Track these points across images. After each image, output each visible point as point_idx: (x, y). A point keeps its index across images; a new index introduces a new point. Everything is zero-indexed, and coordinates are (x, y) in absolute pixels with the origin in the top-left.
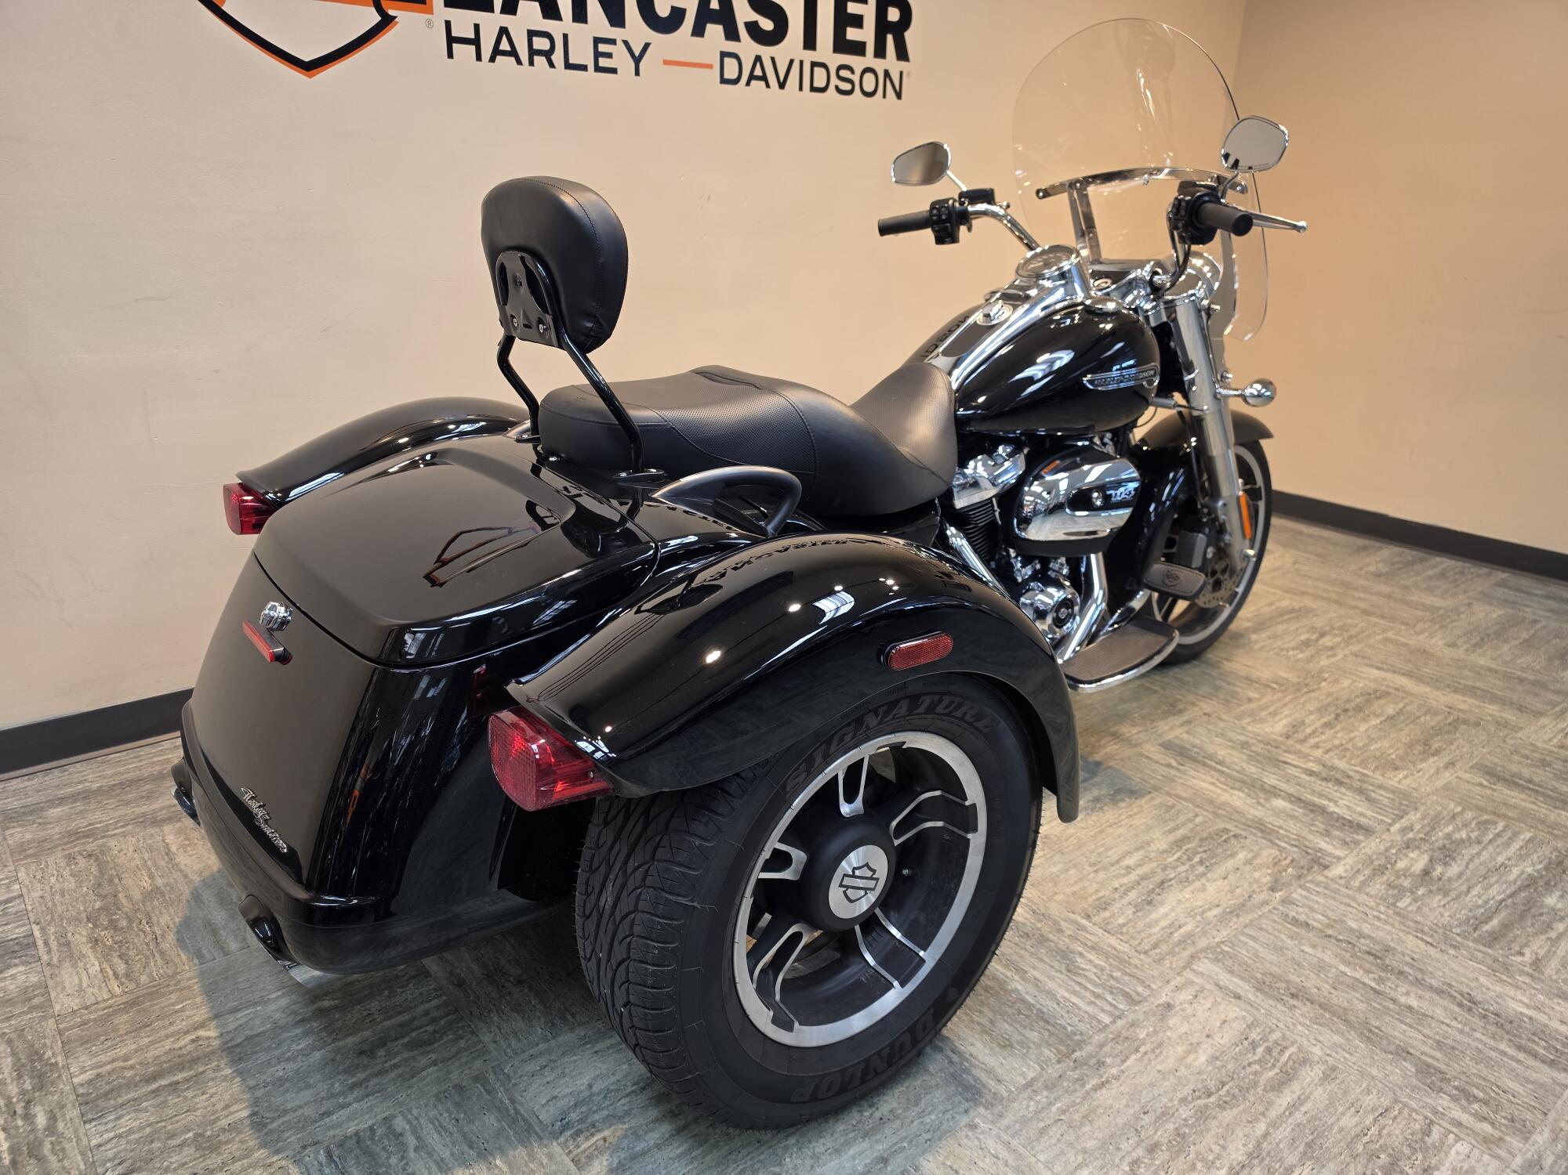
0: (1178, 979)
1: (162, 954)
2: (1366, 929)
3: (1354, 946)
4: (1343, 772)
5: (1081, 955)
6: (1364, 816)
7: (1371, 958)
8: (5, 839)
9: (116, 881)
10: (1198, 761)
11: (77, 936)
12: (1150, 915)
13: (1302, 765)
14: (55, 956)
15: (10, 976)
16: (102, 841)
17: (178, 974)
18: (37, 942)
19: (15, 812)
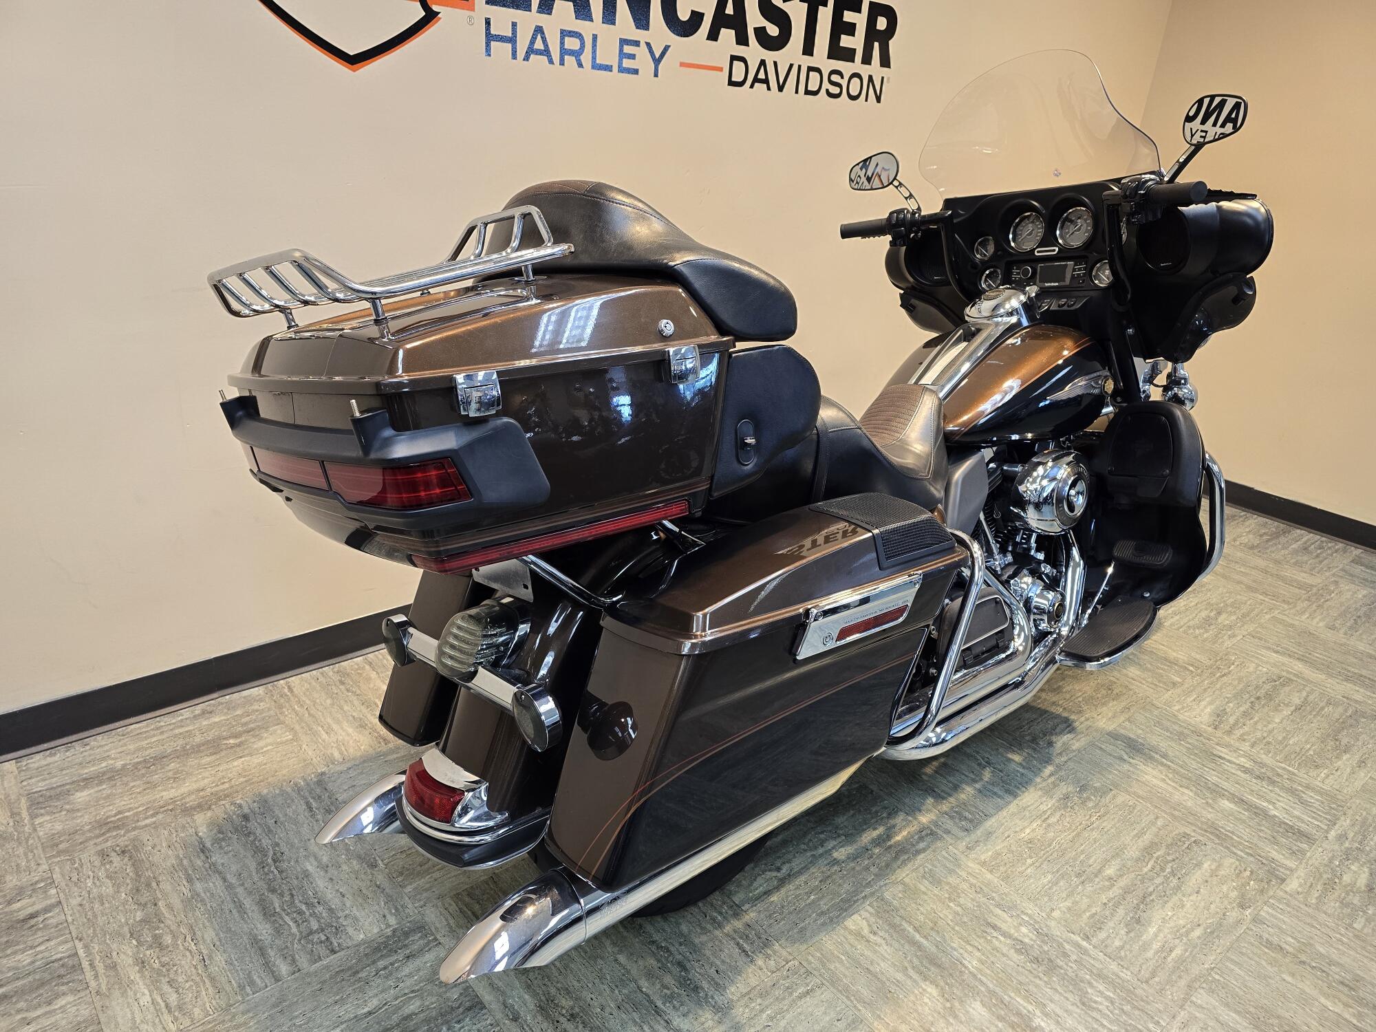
0: (1182, 1013)
1: (212, 979)
2: (1334, 956)
3: (1328, 974)
4: (1272, 769)
5: (1089, 983)
6: (1303, 821)
7: (1346, 990)
8: (35, 830)
9: (154, 884)
10: (1145, 754)
11: (123, 957)
12: (1141, 936)
13: (1235, 760)
14: (103, 982)
15: (60, 1008)
16: (133, 833)
17: (231, 1006)
18: (83, 963)
19: (41, 796)
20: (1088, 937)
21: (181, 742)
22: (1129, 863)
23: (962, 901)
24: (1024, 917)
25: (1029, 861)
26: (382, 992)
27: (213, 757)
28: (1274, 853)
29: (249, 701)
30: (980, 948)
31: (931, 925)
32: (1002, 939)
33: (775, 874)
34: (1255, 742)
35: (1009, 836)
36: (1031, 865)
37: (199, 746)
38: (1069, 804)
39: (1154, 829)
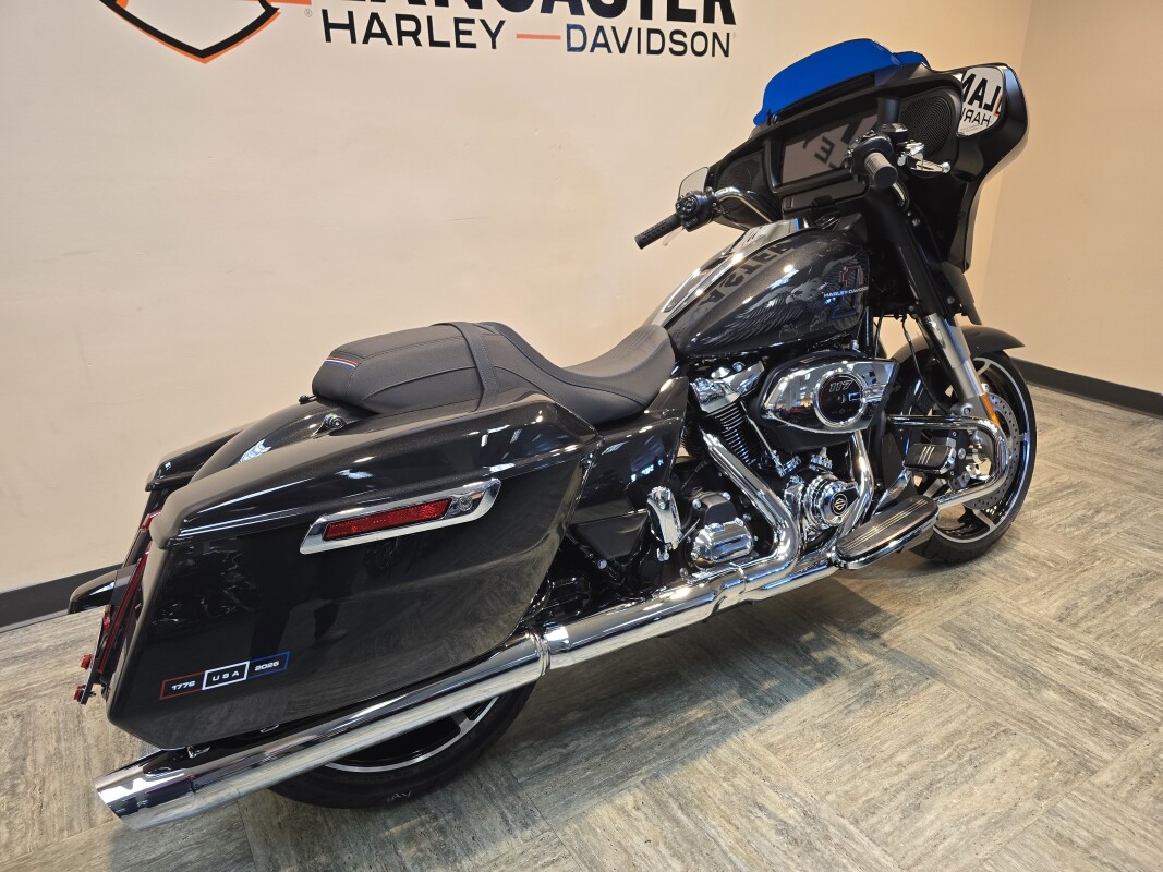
10: (974, 645)
13: (1073, 652)
20: (857, 821)
22: (925, 750)
23: (736, 781)
24: (795, 799)
25: (819, 745)
26: (171, 841)
28: (1091, 744)
30: (740, 826)
31: (698, 803)
32: (765, 818)
33: (560, 750)
36: (818, 750)
38: (878, 691)
39: (963, 718)
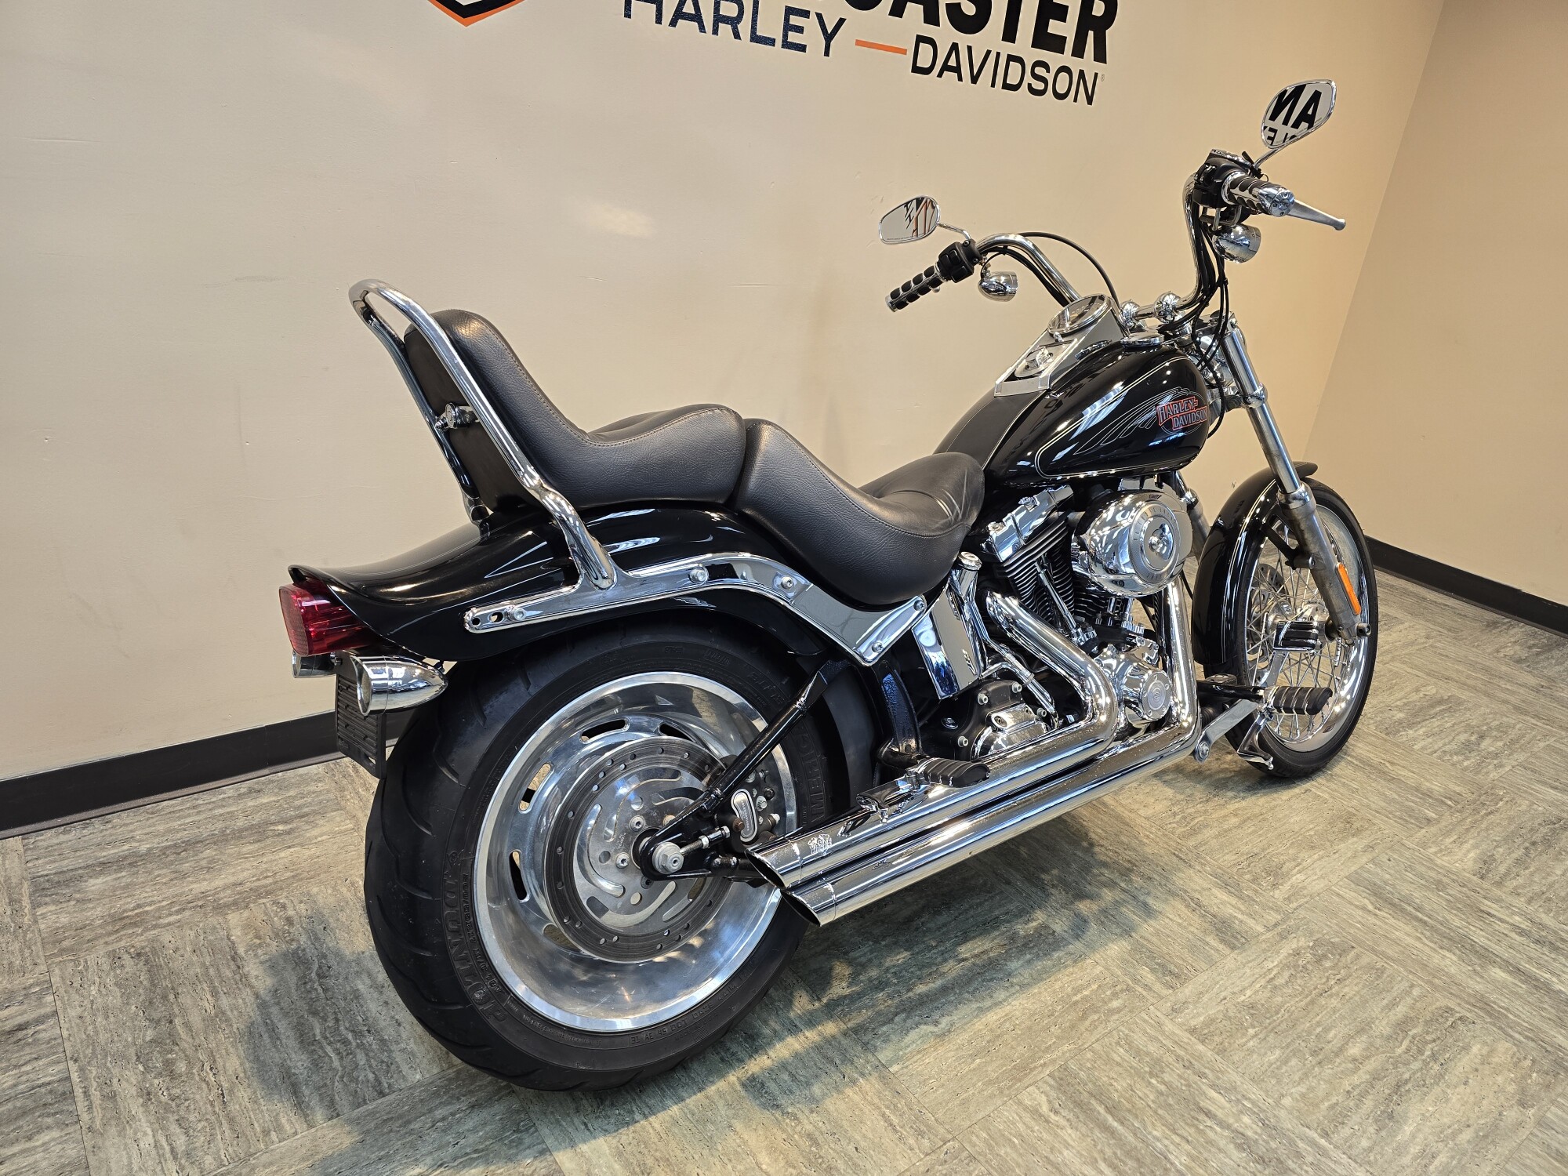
1: (231, 1120)
4: (1556, 933)
8: (36, 922)
9: (171, 997)
10: (1393, 905)
11: (124, 1084)
12: (1395, 1136)
13: (1508, 919)
14: (98, 1113)
15: (44, 1144)
16: (152, 932)
17: (251, 1155)
18: (76, 1090)
19: (48, 881)
20: (1327, 1134)
21: (220, 825)
22: (1378, 1041)
23: (1167, 1077)
24: (1245, 1103)
25: (1251, 1032)
26: (439, 1148)
27: (256, 846)
28: (1561, 1038)
29: (305, 780)
30: (1190, 1139)
31: (1128, 1106)
32: (1218, 1129)
33: (931, 1028)
34: (1532, 898)
35: (1225, 999)
36: (1253, 1037)
37: (241, 830)
38: (1300, 962)
39: (1409, 1000)
